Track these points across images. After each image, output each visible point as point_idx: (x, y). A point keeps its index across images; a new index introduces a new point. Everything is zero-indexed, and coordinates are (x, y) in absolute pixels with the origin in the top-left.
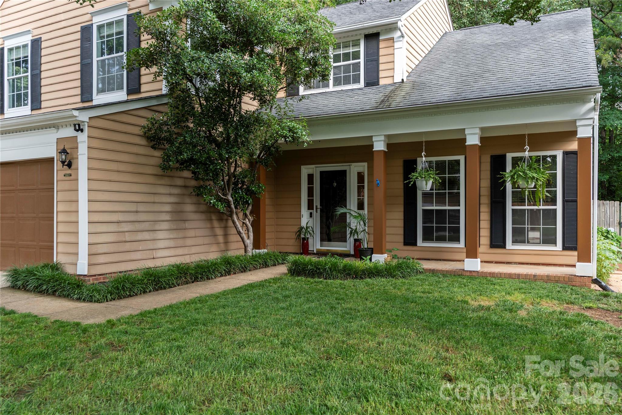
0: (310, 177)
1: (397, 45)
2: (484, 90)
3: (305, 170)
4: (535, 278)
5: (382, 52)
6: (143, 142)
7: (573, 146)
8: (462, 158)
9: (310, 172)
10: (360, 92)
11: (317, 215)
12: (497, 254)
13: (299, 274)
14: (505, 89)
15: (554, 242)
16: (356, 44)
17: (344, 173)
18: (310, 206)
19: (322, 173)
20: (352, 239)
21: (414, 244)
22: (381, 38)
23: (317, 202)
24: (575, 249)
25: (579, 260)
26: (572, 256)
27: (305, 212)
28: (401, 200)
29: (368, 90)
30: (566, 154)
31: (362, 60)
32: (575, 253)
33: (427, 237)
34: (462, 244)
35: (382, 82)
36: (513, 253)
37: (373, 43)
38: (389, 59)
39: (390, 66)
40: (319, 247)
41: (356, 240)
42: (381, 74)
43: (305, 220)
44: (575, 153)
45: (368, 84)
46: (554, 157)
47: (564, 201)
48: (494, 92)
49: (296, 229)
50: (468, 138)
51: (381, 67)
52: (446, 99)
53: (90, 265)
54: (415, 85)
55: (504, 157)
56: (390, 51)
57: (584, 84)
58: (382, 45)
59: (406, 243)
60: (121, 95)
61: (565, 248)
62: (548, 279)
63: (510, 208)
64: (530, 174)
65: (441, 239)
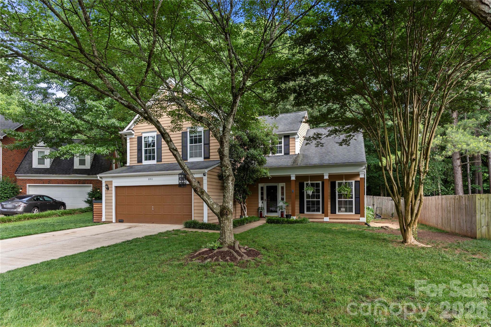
0: (262, 188)
1: (296, 140)
2: (329, 160)
3: (260, 185)
4: (347, 223)
5: (290, 142)
6: (217, 178)
7: (358, 179)
8: (320, 182)
9: (262, 186)
10: (283, 157)
11: (265, 203)
12: (333, 216)
13: (271, 223)
14: (337, 161)
15: (352, 212)
16: (281, 139)
17: (276, 187)
18: (262, 199)
19: (267, 187)
20: (280, 212)
21: (304, 213)
22: (290, 137)
23: (265, 197)
24: (359, 214)
25: (361, 217)
26: (358, 216)
27: (260, 201)
28: (299, 197)
29: (286, 156)
30: (356, 181)
31: (283, 145)
32: (360, 215)
33: (308, 210)
34: (321, 213)
35: (291, 153)
36: (339, 215)
37: (287, 139)
38: (293, 145)
39: (294, 148)
40: (266, 215)
41: (281, 212)
42: (290, 151)
43: (260, 205)
44: (359, 181)
45: (285, 154)
46: (352, 183)
47: (355, 198)
48: (333, 162)
49: (257, 208)
50: (325, 176)
51: (290, 148)
52: (317, 163)
53: (208, 220)
54: (304, 156)
55: (335, 182)
56: (293, 142)
57: (362, 161)
58: (290, 140)
59: (300, 213)
60: (201, 159)
61: (356, 213)
62: (351, 223)
63: (337, 200)
64: (346, 189)
65: (314, 211)
